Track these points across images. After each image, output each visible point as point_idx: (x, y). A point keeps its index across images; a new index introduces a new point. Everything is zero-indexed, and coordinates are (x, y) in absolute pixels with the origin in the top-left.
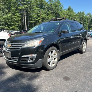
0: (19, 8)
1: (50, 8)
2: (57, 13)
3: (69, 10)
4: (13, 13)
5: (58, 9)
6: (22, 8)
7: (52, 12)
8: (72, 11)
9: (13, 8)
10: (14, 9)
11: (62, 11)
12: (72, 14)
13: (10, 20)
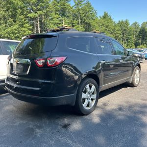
0: (29, 15)
1: (77, 16)
2: (87, 23)
3: (104, 17)
4: (21, 23)
5: (88, 17)
6: (35, 16)
7: (80, 21)
8: (110, 19)
9: (20, 15)
10: (22, 17)
11: (94, 20)
12: (110, 24)
13: (16, 35)
